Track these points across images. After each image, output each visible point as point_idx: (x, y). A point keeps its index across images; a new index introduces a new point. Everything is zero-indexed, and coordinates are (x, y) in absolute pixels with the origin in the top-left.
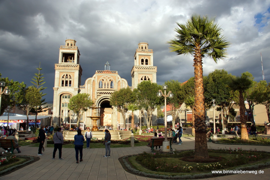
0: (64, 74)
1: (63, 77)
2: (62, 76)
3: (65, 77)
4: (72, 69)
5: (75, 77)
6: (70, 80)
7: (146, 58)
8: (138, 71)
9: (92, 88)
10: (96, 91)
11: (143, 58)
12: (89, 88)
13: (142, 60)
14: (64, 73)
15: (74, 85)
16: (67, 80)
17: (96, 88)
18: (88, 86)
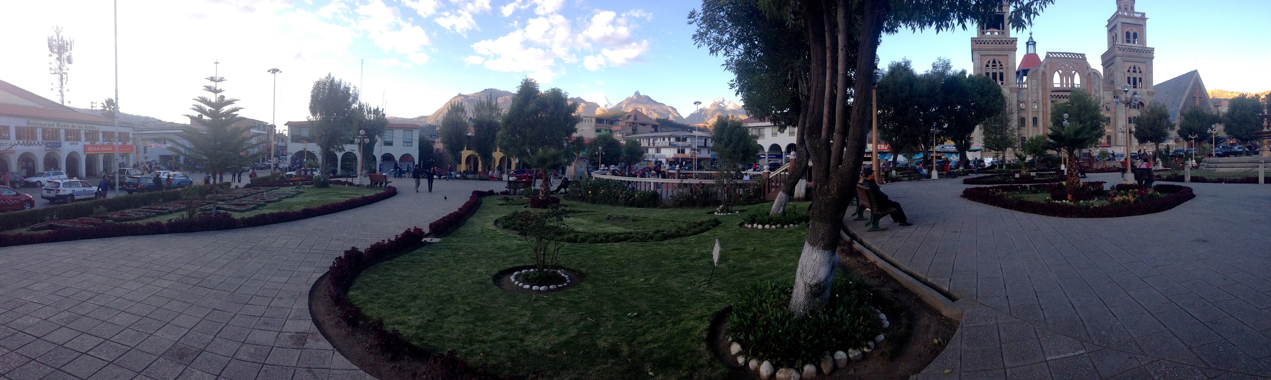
0: (988, 60)
1: (987, 66)
2: (985, 63)
3: (991, 65)
4: (1003, 50)
5: (1009, 66)
6: (1001, 71)
7: (1135, 30)
8: (1123, 56)
9: (1040, 87)
10: (1049, 94)
11: (1128, 29)
12: (1034, 88)
13: (1128, 34)
14: (988, 57)
15: (1010, 82)
16: (995, 71)
17: (1048, 87)
18: (1033, 84)
